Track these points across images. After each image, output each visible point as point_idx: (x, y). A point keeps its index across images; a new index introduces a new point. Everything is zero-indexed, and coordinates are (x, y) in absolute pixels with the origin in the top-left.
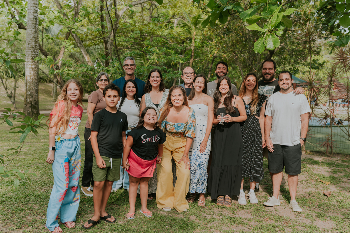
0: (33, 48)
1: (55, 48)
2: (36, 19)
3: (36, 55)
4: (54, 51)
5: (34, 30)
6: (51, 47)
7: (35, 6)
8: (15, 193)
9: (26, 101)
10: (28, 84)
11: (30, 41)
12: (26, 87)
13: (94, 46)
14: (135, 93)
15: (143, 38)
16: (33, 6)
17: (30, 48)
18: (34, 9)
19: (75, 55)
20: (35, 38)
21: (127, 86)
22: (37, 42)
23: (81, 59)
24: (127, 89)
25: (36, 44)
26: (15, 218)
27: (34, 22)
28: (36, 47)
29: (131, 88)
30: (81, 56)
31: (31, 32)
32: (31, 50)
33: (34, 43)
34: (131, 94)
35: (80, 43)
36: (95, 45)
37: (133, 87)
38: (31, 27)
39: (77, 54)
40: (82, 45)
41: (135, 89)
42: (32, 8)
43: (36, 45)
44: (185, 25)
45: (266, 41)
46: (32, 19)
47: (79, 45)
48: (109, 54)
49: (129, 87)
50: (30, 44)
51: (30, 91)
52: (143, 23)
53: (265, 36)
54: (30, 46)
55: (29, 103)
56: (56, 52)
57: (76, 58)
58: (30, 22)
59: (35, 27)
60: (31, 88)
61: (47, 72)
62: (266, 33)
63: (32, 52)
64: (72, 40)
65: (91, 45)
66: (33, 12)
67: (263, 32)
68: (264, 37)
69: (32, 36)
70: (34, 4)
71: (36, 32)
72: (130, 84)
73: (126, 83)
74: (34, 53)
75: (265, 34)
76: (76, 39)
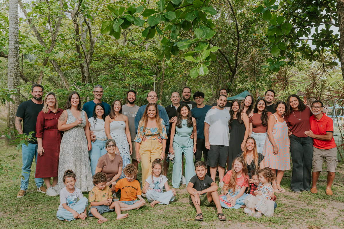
0: (15, 75)
1: (33, 73)
2: (17, 49)
3: (17, 82)
4: (33, 75)
5: (15, 59)
6: (29, 72)
7: (16, 38)
8: (9, 195)
9: (9, 124)
10: (11, 108)
11: (12, 70)
12: (9, 110)
13: (72, 70)
14: (103, 113)
15: (117, 61)
16: (14, 38)
17: (12, 76)
18: (15, 41)
19: (53, 78)
20: (16, 66)
21: (96, 109)
22: (18, 70)
23: (60, 82)
24: (97, 111)
25: (17, 71)
26: (12, 209)
27: (15, 52)
28: (17, 75)
29: (100, 111)
30: (59, 79)
31: (12, 61)
32: (13, 78)
33: (15, 71)
34: (100, 115)
35: (58, 68)
36: (73, 68)
37: (101, 109)
38: (12, 57)
39: (55, 77)
40: (60, 69)
41: (103, 111)
42: (13, 40)
43: (17, 73)
44: (155, 49)
45: (199, 70)
46: (13, 50)
47: (57, 69)
48: (86, 77)
49: (98, 109)
50: (12, 72)
51: (12, 114)
52: (117, 47)
53: (198, 65)
54: (12, 74)
55: (12, 126)
56: (35, 76)
57: (54, 82)
58: (12, 53)
59: (17, 56)
60: (13, 111)
61: (26, 96)
62: (199, 64)
63: (14, 79)
64: (51, 66)
65: (68, 68)
66: (14, 43)
67: (197, 63)
68: (197, 67)
69: (13, 65)
70: (15, 36)
71: (17, 61)
72: (99, 107)
73: (95, 107)
74: (15, 80)
75: (197, 64)
76: (54, 64)
